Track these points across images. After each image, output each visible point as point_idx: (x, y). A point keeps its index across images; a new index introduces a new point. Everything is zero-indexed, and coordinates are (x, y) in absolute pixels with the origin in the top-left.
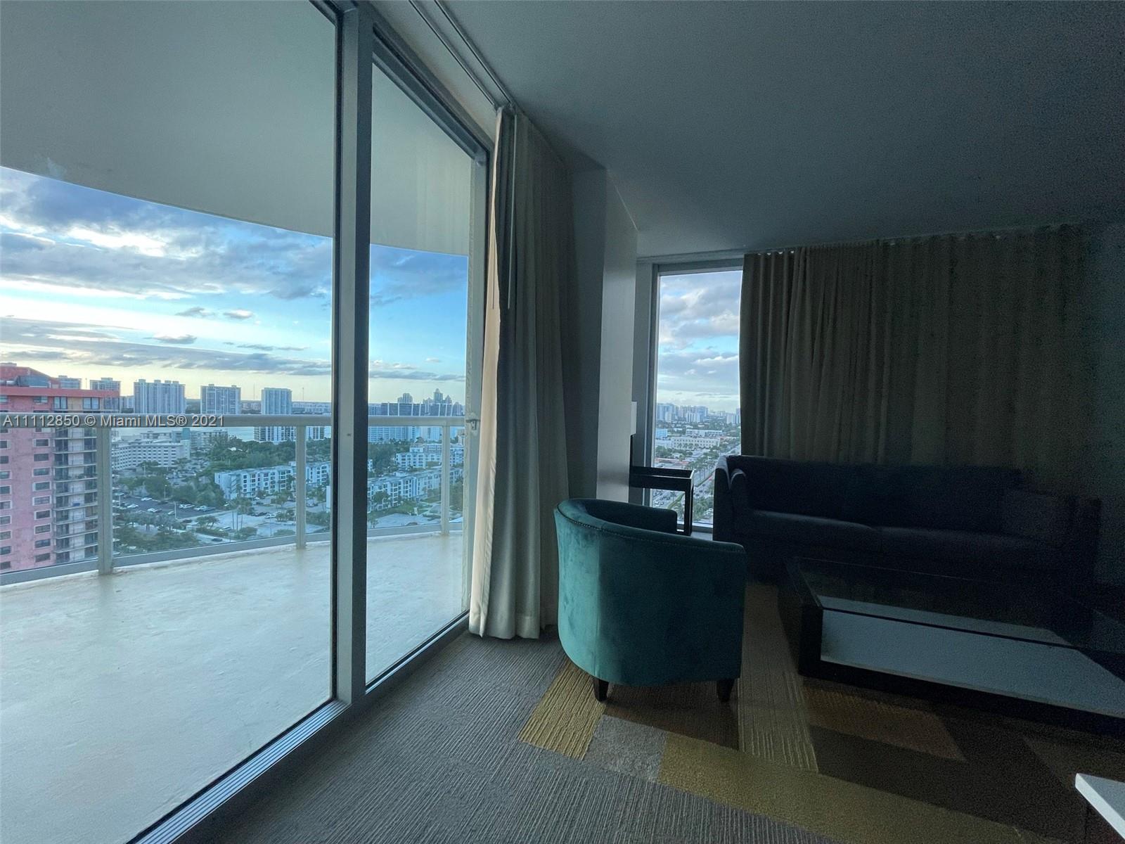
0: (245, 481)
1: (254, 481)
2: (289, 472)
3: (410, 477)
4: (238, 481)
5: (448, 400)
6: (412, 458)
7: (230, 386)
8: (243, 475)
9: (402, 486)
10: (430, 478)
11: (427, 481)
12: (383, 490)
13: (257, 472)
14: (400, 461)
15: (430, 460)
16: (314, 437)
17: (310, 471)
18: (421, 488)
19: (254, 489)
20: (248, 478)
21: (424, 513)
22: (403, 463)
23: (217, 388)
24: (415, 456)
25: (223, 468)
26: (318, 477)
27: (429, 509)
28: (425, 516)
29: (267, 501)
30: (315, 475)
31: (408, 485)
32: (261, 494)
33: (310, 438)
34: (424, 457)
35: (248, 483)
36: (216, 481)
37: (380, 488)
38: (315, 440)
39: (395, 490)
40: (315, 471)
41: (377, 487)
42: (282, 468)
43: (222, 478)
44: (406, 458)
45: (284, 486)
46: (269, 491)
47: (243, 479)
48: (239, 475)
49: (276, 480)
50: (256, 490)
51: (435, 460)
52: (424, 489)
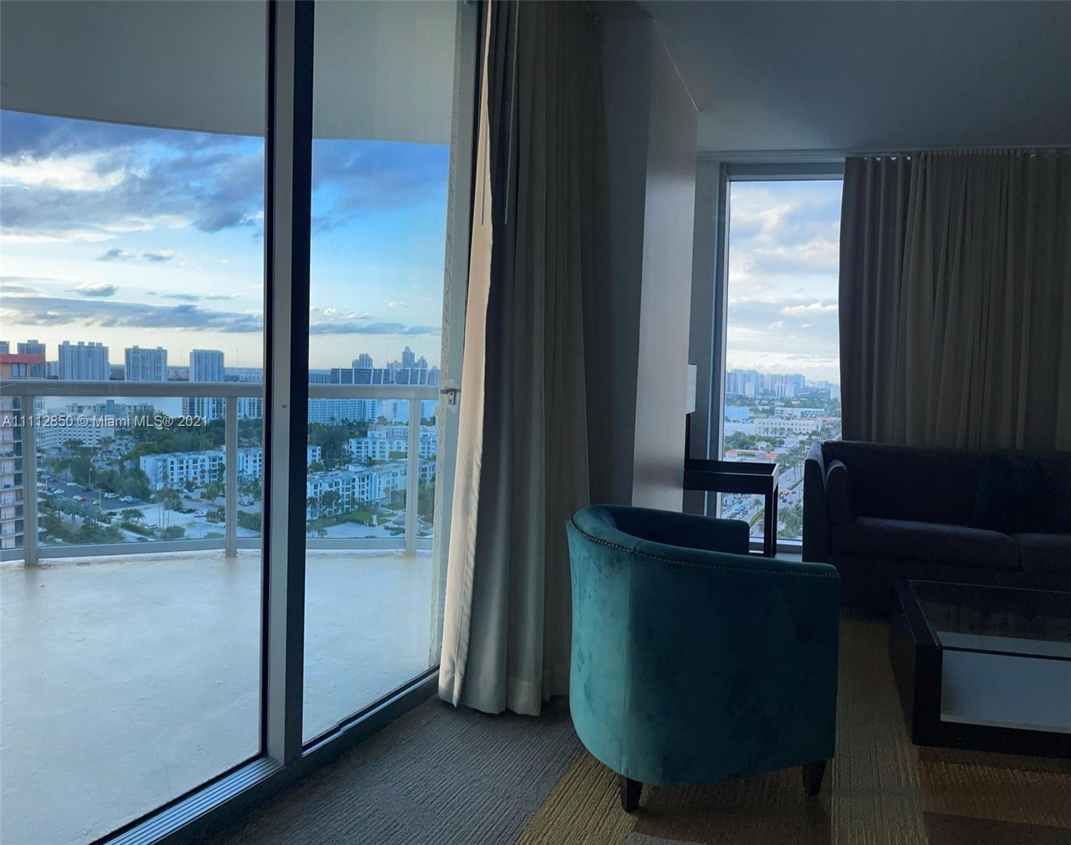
0: (172, 469)
1: (181, 468)
2: (221, 459)
3: (367, 473)
4: (165, 467)
5: (423, 362)
6: (370, 445)
7: (156, 348)
8: (169, 460)
9: (357, 484)
10: (395, 475)
11: (391, 478)
12: (334, 489)
13: (185, 457)
14: (354, 449)
15: (395, 450)
16: (250, 414)
17: (245, 459)
18: (382, 489)
19: (181, 479)
20: (176, 465)
21: (387, 524)
22: (358, 452)
23: (141, 350)
24: (374, 443)
25: (149, 451)
26: (255, 467)
27: (393, 519)
28: (387, 528)
29: (196, 495)
30: (251, 463)
31: (365, 483)
32: (190, 486)
33: (245, 416)
34: (387, 445)
35: (176, 471)
36: (142, 467)
37: (331, 486)
38: (252, 418)
39: (348, 489)
40: (251, 459)
41: (327, 485)
42: (212, 453)
43: (148, 463)
44: (363, 445)
45: (214, 477)
46: (198, 482)
47: (169, 466)
48: (165, 461)
49: (207, 468)
50: (185, 479)
51: (403, 450)
52: (386, 490)
